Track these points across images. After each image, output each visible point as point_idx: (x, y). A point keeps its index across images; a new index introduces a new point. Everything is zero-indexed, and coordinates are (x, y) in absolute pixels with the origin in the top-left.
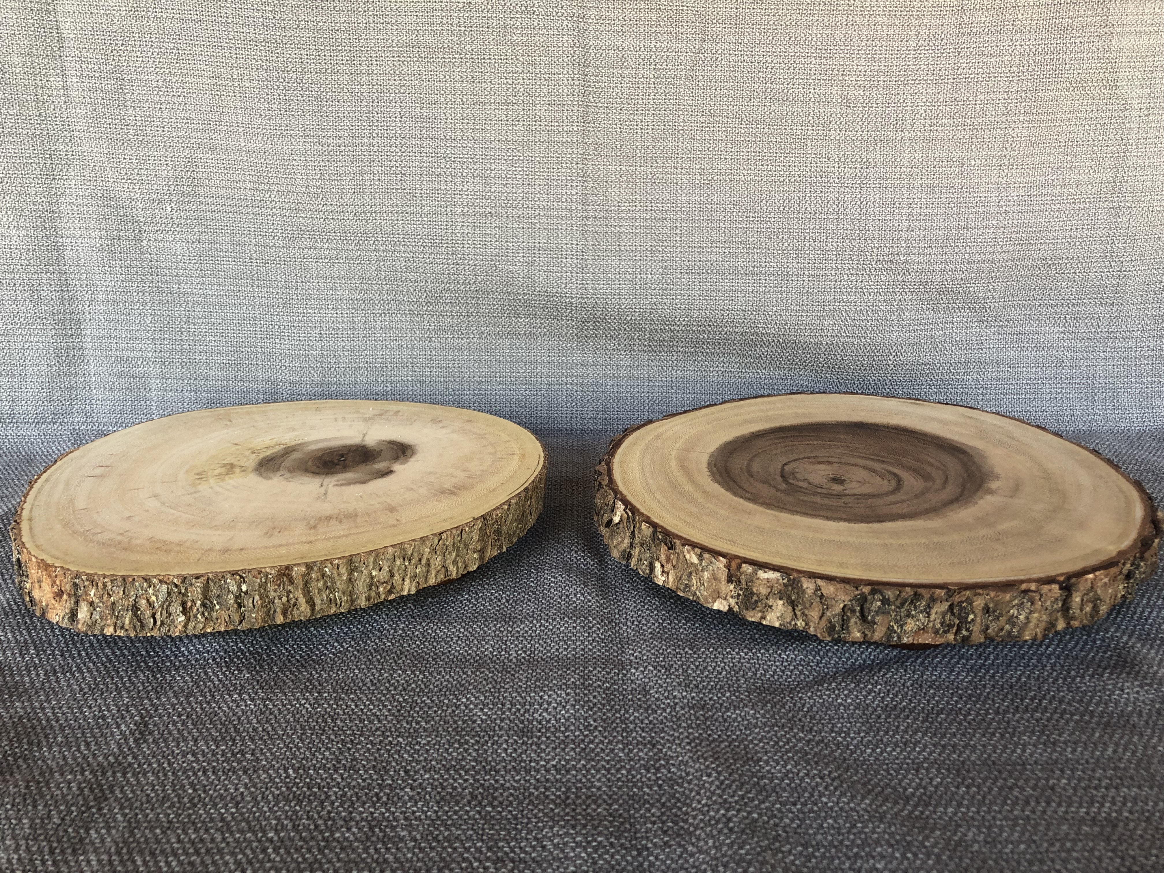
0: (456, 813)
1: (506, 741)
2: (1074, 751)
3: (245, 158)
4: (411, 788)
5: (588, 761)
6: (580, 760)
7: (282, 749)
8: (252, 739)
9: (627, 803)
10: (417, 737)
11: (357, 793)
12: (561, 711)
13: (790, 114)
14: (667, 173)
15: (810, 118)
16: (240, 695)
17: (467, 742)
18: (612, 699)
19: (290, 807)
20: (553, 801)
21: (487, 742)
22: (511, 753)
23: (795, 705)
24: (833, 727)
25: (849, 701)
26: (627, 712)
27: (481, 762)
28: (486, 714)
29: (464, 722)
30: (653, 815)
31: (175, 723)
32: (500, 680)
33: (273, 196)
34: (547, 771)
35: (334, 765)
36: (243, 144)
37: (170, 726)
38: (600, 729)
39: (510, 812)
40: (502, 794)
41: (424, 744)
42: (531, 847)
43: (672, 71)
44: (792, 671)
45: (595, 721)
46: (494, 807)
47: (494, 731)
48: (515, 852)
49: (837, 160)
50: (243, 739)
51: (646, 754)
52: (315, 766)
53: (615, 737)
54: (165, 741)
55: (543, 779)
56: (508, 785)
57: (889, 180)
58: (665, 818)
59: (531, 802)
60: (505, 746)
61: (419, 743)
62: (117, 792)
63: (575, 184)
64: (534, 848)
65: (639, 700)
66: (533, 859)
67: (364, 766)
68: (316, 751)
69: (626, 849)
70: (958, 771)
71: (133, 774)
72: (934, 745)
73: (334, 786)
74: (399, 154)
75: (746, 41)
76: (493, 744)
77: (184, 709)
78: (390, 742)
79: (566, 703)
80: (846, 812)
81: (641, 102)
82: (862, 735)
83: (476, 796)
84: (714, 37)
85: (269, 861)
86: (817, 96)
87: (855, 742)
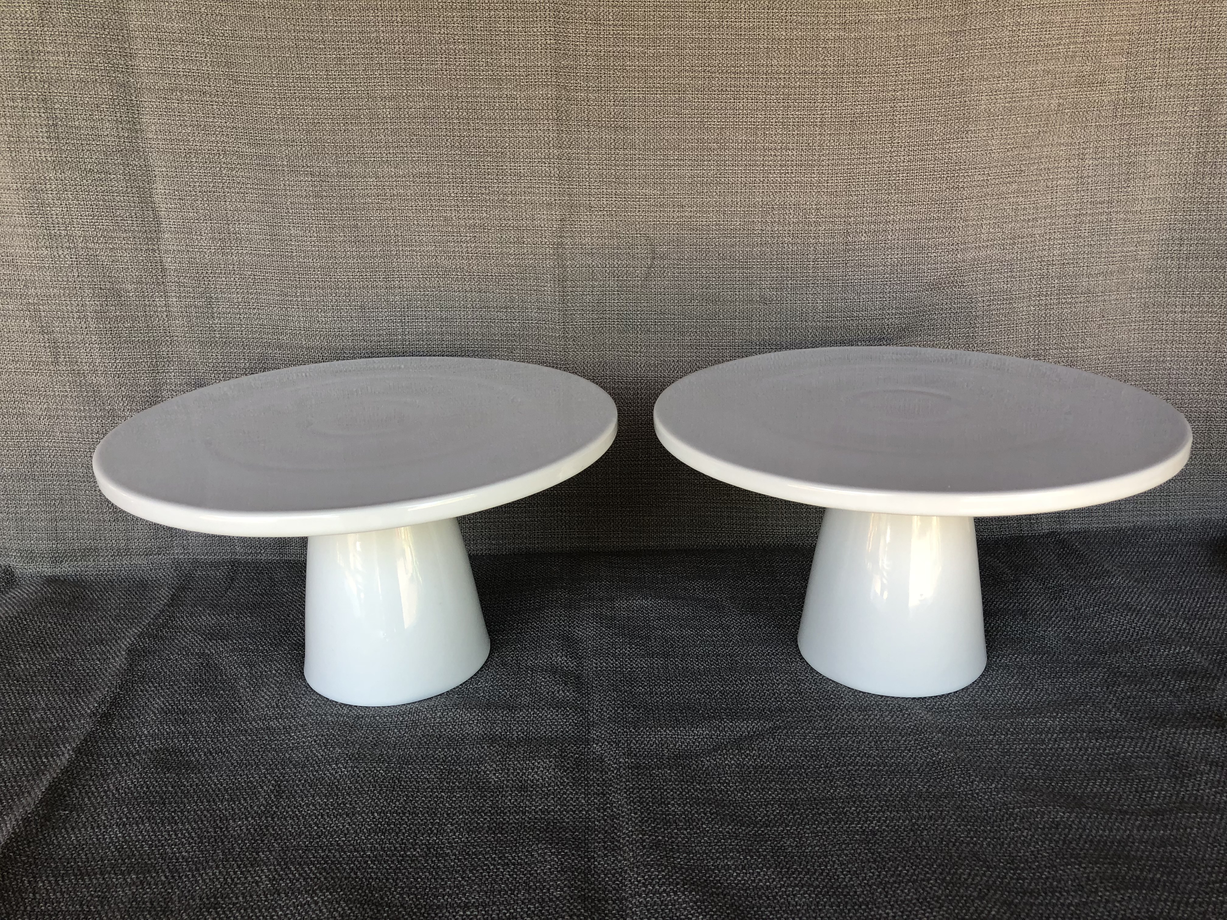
0: (479, 838)
1: (510, 795)
2: (866, 789)
5: (562, 806)
8: (348, 794)
16: (337, 765)
17: (485, 796)
20: (539, 830)
21: (498, 795)
23: (697, 766)
25: (733, 762)
26: (589, 773)
28: (497, 777)
29: (484, 783)
30: (599, 838)
31: (298, 786)
34: (536, 813)
37: (295, 787)
39: (512, 837)
40: (507, 827)
44: (699, 743)
45: (567, 779)
46: (502, 834)
47: (503, 788)
48: (515, 859)
50: (343, 795)
51: (599, 801)
53: (580, 790)
54: (294, 797)
56: (511, 821)
58: (606, 840)
59: (525, 831)
61: (455, 796)
62: (271, 830)
64: (526, 856)
65: (597, 765)
66: (526, 863)
69: (581, 857)
71: (278, 819)
72: (781, 790)
77: (302, 776)
87: (732, 789)
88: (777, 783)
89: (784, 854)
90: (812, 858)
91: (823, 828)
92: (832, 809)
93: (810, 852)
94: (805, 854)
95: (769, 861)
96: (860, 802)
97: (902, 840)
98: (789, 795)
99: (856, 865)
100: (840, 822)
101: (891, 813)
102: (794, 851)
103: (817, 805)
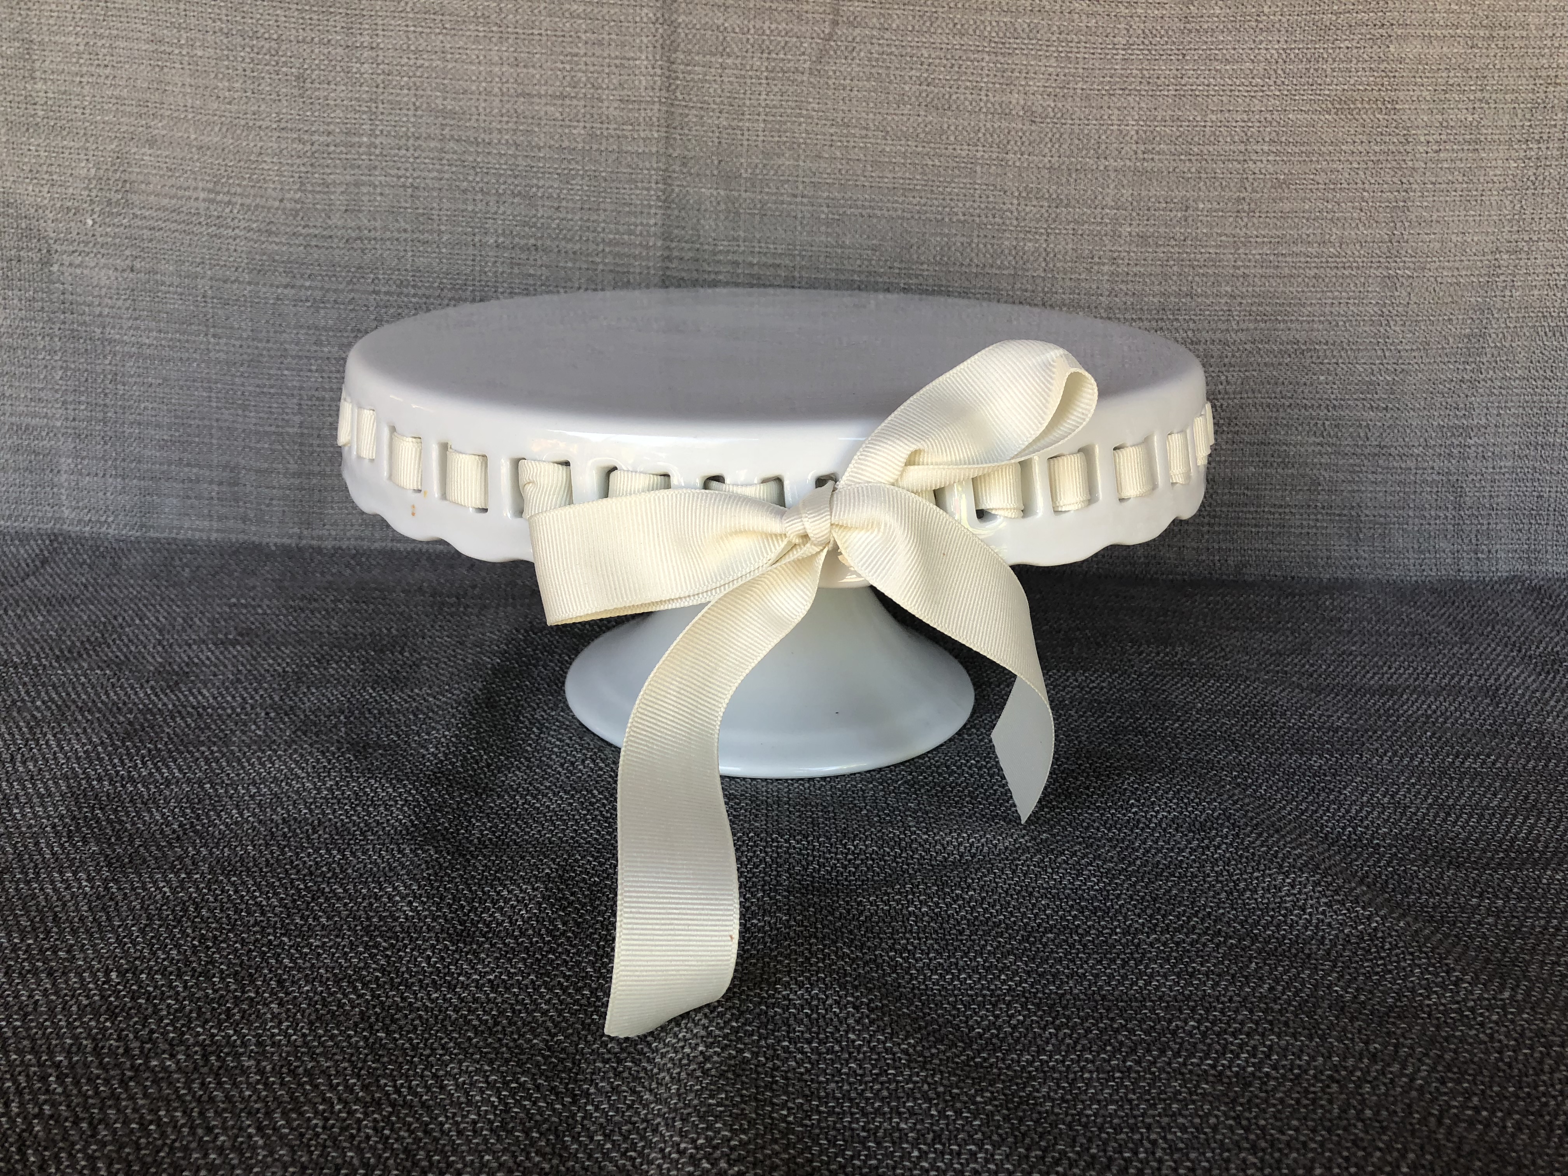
1: (433, 947)
3: (196, 157)
4: (279, 1004)
5: (541, 976)
6: (529, 975)
7: (111, 944)
8: (74, 931)
9: (579, 1033)
10: (310, 937)
11: (200, 1008)
12: (520, 910)
13: (952, 128)
14: (782, 203)
15: (980, 135)
16: (75, 873)
17: (377, 946)
18: (599, 898)
19: (98, 1022)
21: (405, 946)
22: (436, 962)
23: (849, 912)
24: (893, 944)
25: (924, 909)
27: (390, 973)
28: (414, 909)
29: (381, 918)
32: (447, 864)
33: (235, 211)
34: (479, 987)
35: (179, 969)
36: (193, 136)
38: (570, 934)
39: (410, 1040)
41: (317, 946)
42: (426, 1086)
43: (792, 63)
45: (565, 924)
48: (399, 1093)
49: (1016, 194)
50: (61, 932)
52: (151, 968)
55: (470, 998)
57: (1086, 226)
60: (429, 953)
63: (653, 211)
67: (222, 971)
68: (159, 949)
69: (557, 1094)
70: (1051, 1007)
72: (1028, 973)
73: (170, 997)
74: (411, 160)
75: (894, 26)
76: (412, 950)
78: (270, 941)
79: (530, 900)
80: (879, 1054)
81: (748, 102)
82: (931, 955)
83: (369, 1017)
84: (851, 19)
85: (47, 1091)
86: (989, 105)
87: (920, 964)
88: (1018, 958)
89: (1035, 1116)
90: (1101, 1129)
91: (1124, 1062)
92: (1142, 1021)
93: (1095, 1115)
94: (1084, 1120)
95: (999, 1127)
96: (1207, 1011)
97: (1314, 1101)
98: (1045, 986)
99: (1209, 1155)
100: (1162, 1052)
101: (1279, 1037)
102: (1057, 1110)
103: (1108, 1010)
